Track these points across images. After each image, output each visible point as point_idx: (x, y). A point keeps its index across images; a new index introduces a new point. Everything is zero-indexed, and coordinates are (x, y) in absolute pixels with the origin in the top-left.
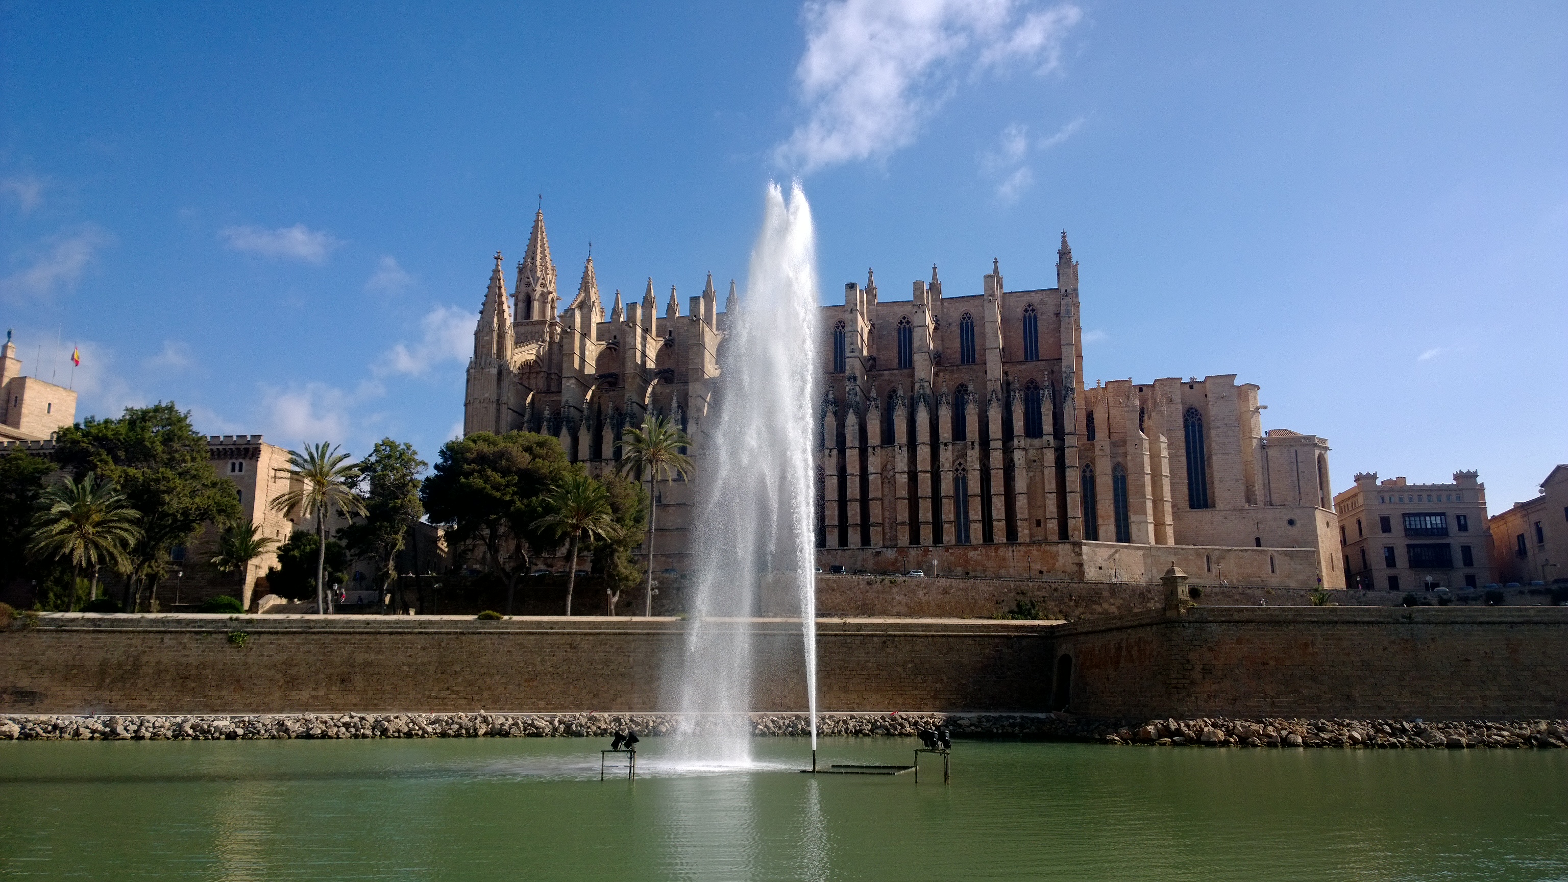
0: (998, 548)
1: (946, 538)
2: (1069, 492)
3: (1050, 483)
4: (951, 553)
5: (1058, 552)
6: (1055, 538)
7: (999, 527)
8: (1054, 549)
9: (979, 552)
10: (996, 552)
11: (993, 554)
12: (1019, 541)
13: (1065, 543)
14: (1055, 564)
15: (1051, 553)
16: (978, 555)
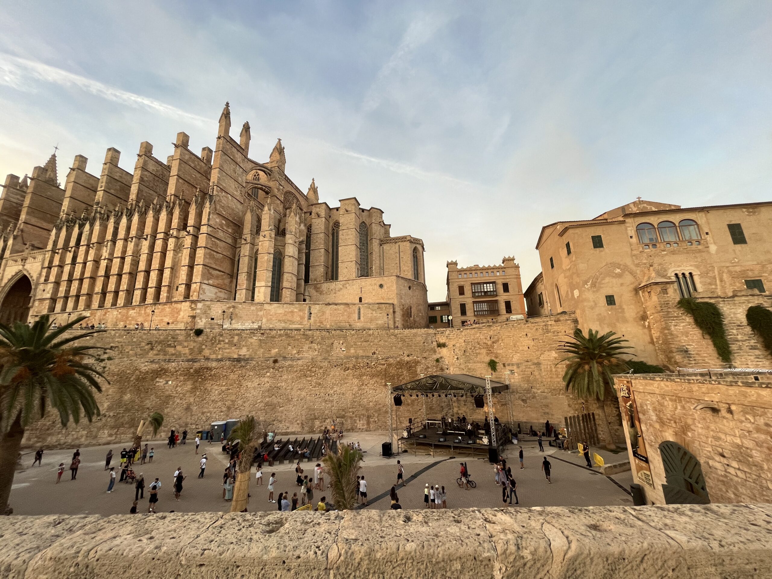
0: (147, 307)
1: (119, 302)
2: (196, 265)
3: (185, 258)
4: (120, 313)
5: (181, 309)
6: (181, 298)
7: (151, 292)
8: (178, 306)
9: (135, 311)
10: (145, 310)
11: (143, 312)
12: (160, 302)
13: (186, 301)
14: (177, 317)
15: (177, 309)
16: (135, 313)
